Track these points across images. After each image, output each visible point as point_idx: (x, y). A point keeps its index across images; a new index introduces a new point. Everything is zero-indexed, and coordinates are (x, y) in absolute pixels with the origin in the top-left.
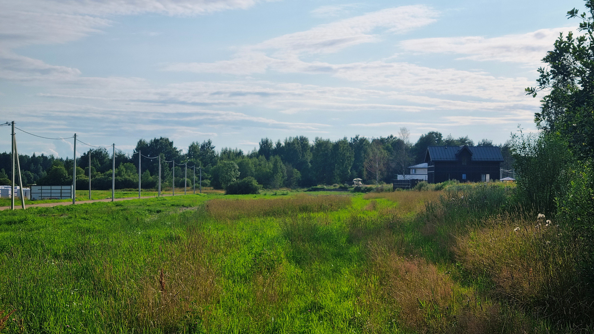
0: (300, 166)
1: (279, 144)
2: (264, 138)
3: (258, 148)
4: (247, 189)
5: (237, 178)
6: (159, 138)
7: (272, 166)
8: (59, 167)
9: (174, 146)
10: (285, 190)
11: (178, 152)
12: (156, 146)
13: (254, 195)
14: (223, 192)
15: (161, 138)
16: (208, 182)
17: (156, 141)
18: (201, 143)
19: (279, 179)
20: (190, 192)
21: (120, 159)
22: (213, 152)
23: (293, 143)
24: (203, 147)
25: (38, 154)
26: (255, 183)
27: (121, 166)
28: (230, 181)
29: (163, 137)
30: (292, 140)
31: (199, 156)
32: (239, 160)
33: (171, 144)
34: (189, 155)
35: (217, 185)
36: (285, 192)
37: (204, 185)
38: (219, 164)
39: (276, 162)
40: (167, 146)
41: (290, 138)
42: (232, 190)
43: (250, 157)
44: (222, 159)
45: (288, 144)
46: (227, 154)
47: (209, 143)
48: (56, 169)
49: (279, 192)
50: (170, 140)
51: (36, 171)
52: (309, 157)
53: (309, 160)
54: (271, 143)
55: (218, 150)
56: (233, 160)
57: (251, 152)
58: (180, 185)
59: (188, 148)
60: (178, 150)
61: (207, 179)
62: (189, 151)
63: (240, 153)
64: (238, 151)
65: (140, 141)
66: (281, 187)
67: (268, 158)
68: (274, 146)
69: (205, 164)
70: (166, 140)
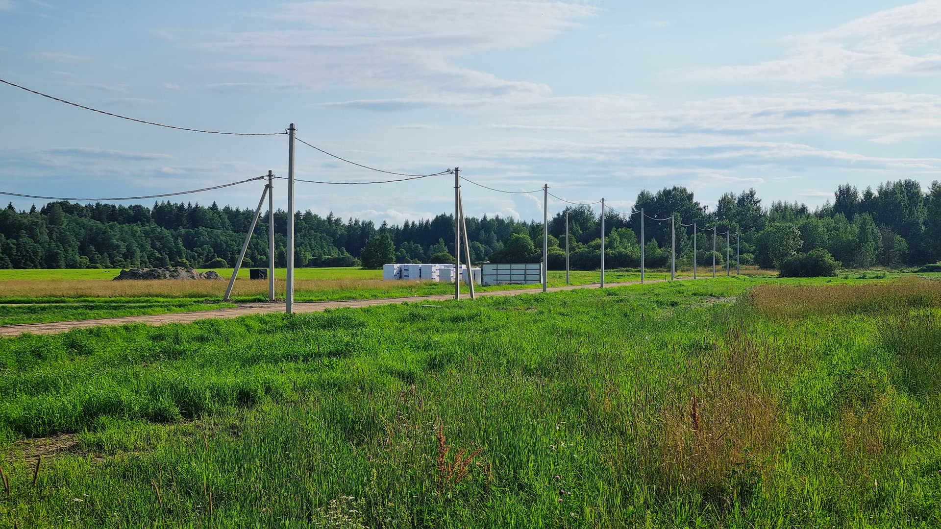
0: (907, 230)
1: (868, 194)
2: (844, 184)
3: (833, 201)
4: (816, 269)
5: (798, 251)
6: (671, 188)
7: (857, 231)
8: (521, 236)
9: (694, 201)
10: (880, 271)
11: (700, 209)
12: (667, 201)
13: (828, 278)
14: (775, 273)
15: (675, 189)
16: (750, 257)
17: (667, 193)
18: (738, 194)
19: (870, 251)
20: (722, 273)
21: (613, 222)
22: (759, 208)
23: (893, 192)
24: (741, 200)
25: (490, 216)
26: (828, 258)
27: (613, 232)
28: (786, 255)
29: (677, 186)
30: (891, 187)
31: (735, 216)
32: (802, 221)
33: (690, 197)
34: (719, 214)
35: (764, 263)
36: (880, 274)
37: (744, 262)
38: (768, 228)
39: (864, 223)
40: (683, 200)
41: (888, 184)
42: (789, 271)
43: (820, 215)
44: (773, 220)
45: (884, 194)
46: (781, 211)
47: (752, 194)
48: (518, 239)
49: (870, 273)
50: (689, 191)
51: (488, 242)
52: (921, 215)
53: (921, 220)
54: (856, 193)
55: (766, 205)
56: (791, 220)
57: (820, 209)
58: (706, 262)
59: (717, 203)
60: (701, 206)
61: (748, 252)
62: (720, 208)
63: (803, 210)
64: (800, 206)
65: (642, 194)
66: (874, 265)
67: (850, 218)
68: (861, 196)
69: (745, 228)
70: (682, 192)
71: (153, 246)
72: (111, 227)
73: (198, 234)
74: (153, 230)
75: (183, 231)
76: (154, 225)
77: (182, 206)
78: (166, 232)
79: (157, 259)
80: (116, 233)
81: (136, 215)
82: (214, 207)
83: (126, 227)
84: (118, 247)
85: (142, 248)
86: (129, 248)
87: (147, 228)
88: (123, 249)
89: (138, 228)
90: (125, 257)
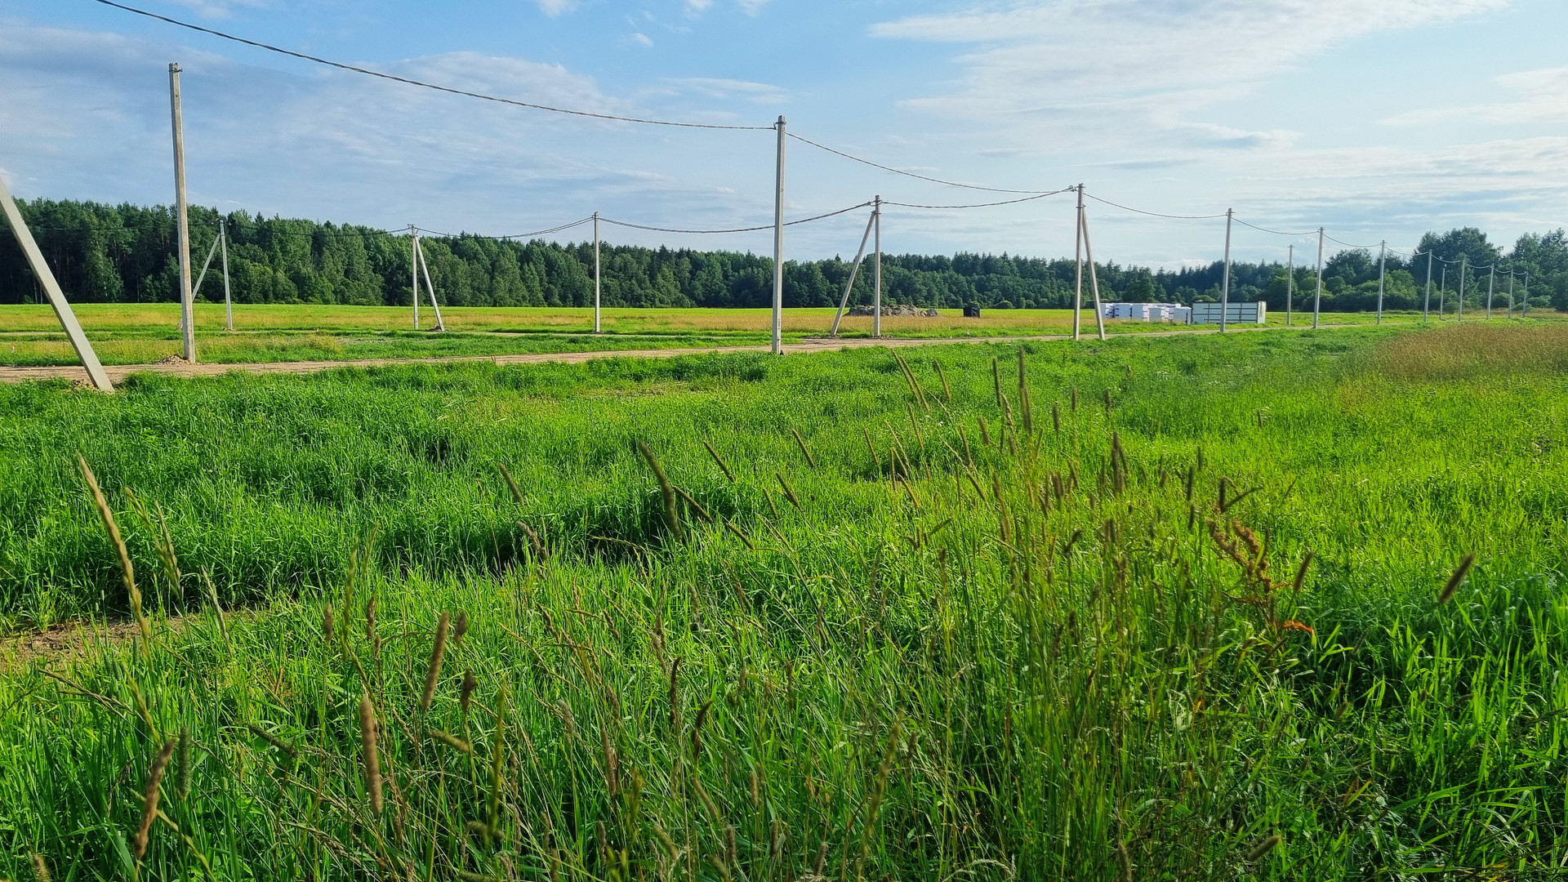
6: (1461, 229)
8: (1282, 279)
9: (1487, 242)
11: (1494, 251)
12: (1455, 242)
15: (1465, 230)
16: (1547, 299)
17: (1456, 234)
18: (1542, 235)
20: (1510, 315)
21: (1393, 264)
24: (1546, 242)
29: (1468, 227)
31: (1535, 256)
33: (1483, 237)
34: (1515, 256)
37: (1539, 305)
40: (1474, 241)
47: (1560, 235)
50: (1481, 232)
58: (1492, 305)
59: (1515, 244)
60: (1495, 247)
61: (1546, 294)
62: (1518, 248)
65: (1427, 236)
69: (1547, 270)
70: (1473, 232)
71: (950, 290)
72: (915, 274)
73: (989, 280)
74: (951, 277)
75: (976, 277)
76: (952, 272)
77: (977, 257)
78: (962, 278)
79: (953, 301)
80: (919, 278)
81: (939, 264)
82: (1005, 257)
83: (928, 274)
84: (920, 290)
85: (941, 292)
86: (929, 291)
87: (947, 275)
88: (925, 293)
89: (938, 275)
90: (926, 299)
